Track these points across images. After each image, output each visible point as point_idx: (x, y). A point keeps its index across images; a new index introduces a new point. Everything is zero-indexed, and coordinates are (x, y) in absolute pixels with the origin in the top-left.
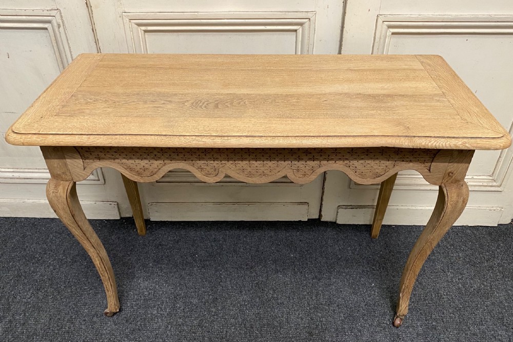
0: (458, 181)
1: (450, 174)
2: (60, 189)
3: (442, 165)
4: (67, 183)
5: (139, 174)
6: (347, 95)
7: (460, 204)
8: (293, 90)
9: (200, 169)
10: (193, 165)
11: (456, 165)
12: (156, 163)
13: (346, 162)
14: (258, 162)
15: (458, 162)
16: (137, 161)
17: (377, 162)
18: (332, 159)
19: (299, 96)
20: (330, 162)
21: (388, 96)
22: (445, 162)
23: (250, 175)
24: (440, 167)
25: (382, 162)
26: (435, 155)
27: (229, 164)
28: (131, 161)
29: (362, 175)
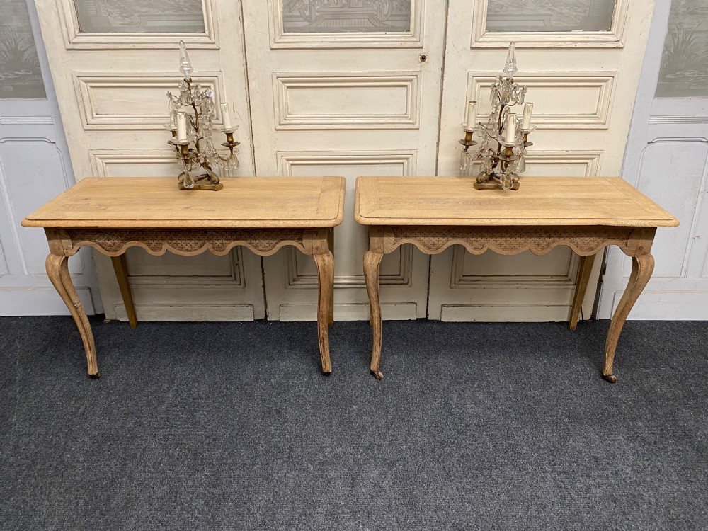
0: (646, 253)
1: (641, 248)
2: (375, 257)
3: (634, 241)
4: (380, 255)
5: (429, 248)
6: (566, 199)
7: (649, 269)
8: (527, 196)
9: (472, 244)
10: (467, 242)
11: (644, 241)
12: (443, 240)
13: (572, 239)
14: (512, 239)
15: (646, 239)
16: (432, 239)
17: (592, 239)
18: (562, 237)
19: (533, 199)
20: (561, 239)
21: (593, 199)
22: (637, 239)
23: (505, 248)
24: (634, 242)
25: (596, 239)
26: (630, 234)
27: (492, 240)
28: (427, 239)
29: (581, 249)
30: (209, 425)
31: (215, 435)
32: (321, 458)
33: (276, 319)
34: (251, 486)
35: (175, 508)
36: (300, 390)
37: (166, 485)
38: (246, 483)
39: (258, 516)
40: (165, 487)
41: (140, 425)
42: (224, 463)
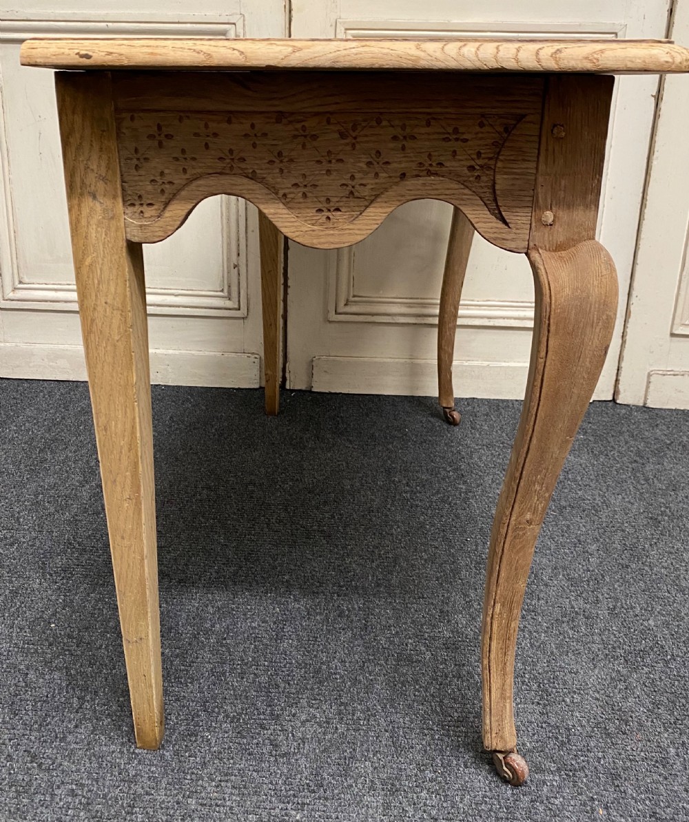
30: (169, 552)
31: (184, 572)
32: (447, 634)
33: (303, 388)
34: (277, 686)
35: (76, 727)
36: (373, 500)
37: (60, 669)
38: (264, 679)
39: (302, 761)
40: (56, 675)
41: (12, 545)
42: (206, 632)
